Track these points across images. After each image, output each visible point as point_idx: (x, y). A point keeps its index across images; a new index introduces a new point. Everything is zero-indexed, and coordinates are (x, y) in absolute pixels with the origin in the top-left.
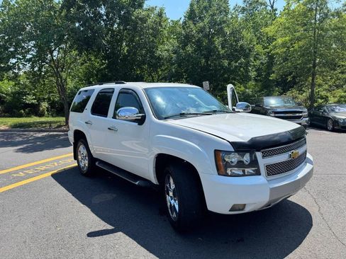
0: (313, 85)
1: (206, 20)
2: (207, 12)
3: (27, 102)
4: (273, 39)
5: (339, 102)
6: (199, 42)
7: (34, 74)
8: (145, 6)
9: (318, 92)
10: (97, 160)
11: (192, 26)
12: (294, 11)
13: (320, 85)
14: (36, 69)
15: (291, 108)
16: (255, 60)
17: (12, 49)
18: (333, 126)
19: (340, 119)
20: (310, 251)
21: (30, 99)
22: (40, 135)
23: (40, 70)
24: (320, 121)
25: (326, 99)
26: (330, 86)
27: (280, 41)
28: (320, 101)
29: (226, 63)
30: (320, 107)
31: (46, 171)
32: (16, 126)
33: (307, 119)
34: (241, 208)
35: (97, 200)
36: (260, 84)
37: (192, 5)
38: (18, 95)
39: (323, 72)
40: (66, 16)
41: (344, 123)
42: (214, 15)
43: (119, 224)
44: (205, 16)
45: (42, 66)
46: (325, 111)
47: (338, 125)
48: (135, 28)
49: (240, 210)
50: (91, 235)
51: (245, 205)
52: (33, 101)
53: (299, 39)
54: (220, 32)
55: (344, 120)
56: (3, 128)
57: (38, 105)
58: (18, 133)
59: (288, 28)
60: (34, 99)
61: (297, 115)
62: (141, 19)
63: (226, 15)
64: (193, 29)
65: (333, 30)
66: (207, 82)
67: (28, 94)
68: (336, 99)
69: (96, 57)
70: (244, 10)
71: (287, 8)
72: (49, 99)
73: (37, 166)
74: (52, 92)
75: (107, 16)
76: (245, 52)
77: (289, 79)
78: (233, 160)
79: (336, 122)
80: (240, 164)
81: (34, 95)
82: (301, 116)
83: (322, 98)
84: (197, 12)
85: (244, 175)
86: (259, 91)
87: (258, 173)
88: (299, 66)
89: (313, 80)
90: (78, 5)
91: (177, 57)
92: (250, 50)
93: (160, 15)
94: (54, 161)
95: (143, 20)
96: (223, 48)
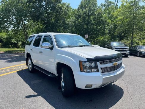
0: (132, 37)
1: (87, 9)
2: (88, 5)
3: (12, 42)
4: (116, 18)
5: (143, 45)
6: (84, 18)
7: (15, 30)
8: (62, 3)
9: (135, 40)
10: (35, 65)
11: (81, 11)
12: (125, 6)
13: (135, 38)
14: (16, 28)
15: (122, 47)
16: (107, 26)
17: (6, 19)
18: (140, 55)
19: (143, 52)
20: (120, 106)
21: (14, 41)
22: (16, 56)
23: (18, 28)
24: (134, 53)
25: (138, 43)
26: (140, 38)
27: (119, 18)
28: (136, 44)
29: (95, 27)
30: (135, 47)
31: (15, 70)
32: (7, 52)
33: (129, 51)
34: (90, 86)
35: (33, 82)
36: (110, 37)
37: (82, 3)
38: (9, 39)
39: (136, 32)
40: (28, 6)
41: (144, 53)
42: (91, 6)
43: (40, 93)
44: (87, 7)
45: (19, 27)
46: (136, 48)
47: (142, 54)
48: (57, 12)
49: (90, 87)
50: (27, 97)
51: (92, 85)
52: (15, 42)
53: (127, 18)
54: (93, 14)
55: (144, 52)
56: (1, 52)
57: (17, 43)
58: (7, 55)
59: (122, 13)
60: (15, 41)
61: (125, 49)
62: (60, 8)
63: (96, 7)
64: (82, 12)
65: (141, 14)
66: (87, 35)
67: (13, 39)
68: (142, 44)
69: (41, 23)
70: (105, 5)
71: (122, 5)
72: (22, 41)
73: (11, 68)
74: (23, 38)
75: (46, 6)
76: (103, 23)
77: (123, 34)
78: (87, 65)
79: (141, 53)
80: (90, 67)
81: (16, 39)
82: (126, 50)
83: (136, 43)
84: (83, 5)
85: (92, 72)
86: (110, 40)
87: (98, 71)
88: (126, 29)
89: (132, 35)
90: (34, 1)
91: (75, 24)
92: (105, 22)
93: (68, 6)
94: (19, 66)
95: (61, 8)
96: (94, 21)
